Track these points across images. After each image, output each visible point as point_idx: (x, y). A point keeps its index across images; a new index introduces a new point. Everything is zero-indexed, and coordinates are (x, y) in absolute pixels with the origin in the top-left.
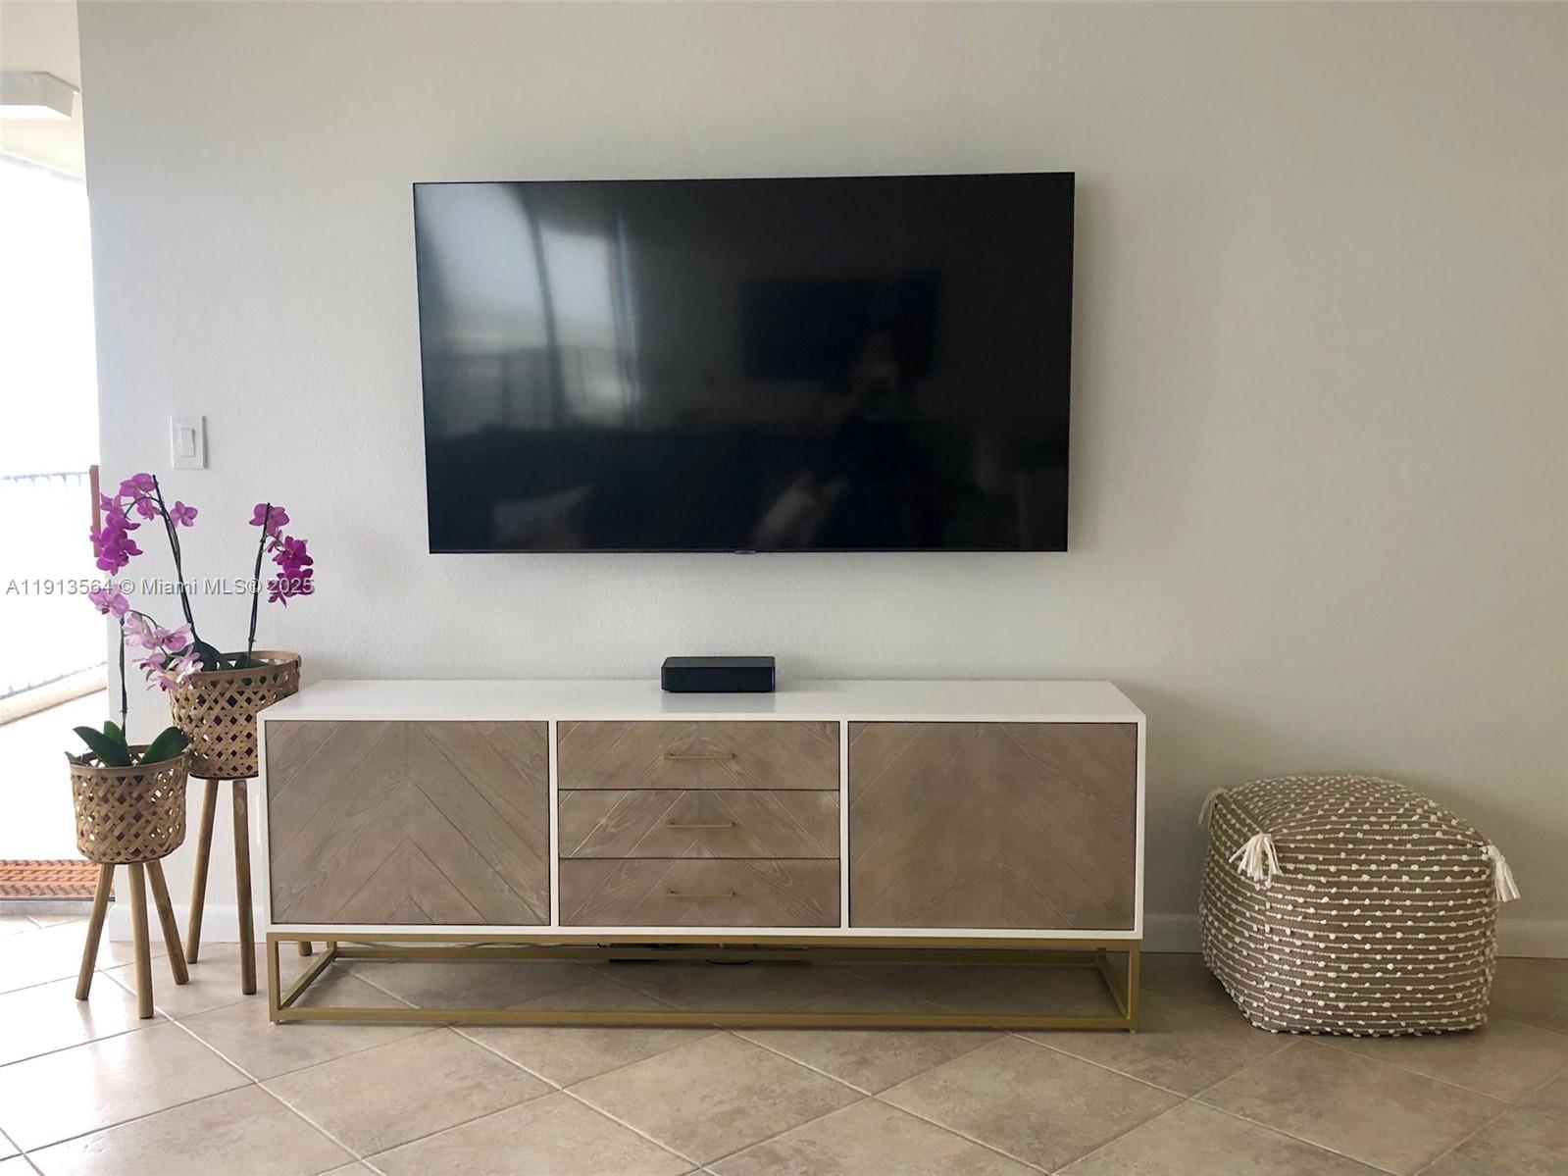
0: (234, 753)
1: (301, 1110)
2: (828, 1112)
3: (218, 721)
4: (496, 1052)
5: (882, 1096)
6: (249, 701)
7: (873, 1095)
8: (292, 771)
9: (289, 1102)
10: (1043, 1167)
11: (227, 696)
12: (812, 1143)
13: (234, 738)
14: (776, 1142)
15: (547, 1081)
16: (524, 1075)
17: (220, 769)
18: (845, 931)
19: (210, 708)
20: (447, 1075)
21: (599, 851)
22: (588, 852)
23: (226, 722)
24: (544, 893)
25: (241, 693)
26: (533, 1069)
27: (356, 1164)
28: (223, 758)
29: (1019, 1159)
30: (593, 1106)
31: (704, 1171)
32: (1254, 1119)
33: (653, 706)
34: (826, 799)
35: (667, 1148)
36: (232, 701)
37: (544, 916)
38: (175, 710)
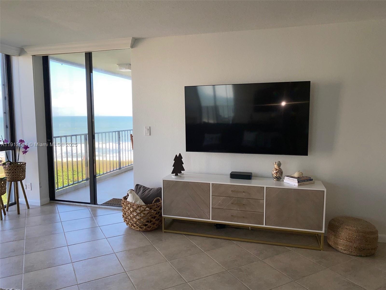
0: (16, 178)
1: (159, 251)
2: (253, 262)
3: (13, 173)
4: (194, 243)
5: (264, 261)
6: (18, 169)
7: (262, 260)
8: (167, 189)
9: (157, 249)
10: (293, 279)
11: (14, 169)
12: (249, 268)
13: (16, 175)
14: (242, 267)
15: (202, 250)
16: (198, 248)
17: (16, 180)
18: (264, 226)
19: (12, 171)
20: (185, 247)
21: (219, 207)
22: (217, 207)
23: (14, 173)
24: (209, 214)
25: (17, 168)
26: (200, 247)
27: (167, 262)
28: (14, 178)
29: (289, 277)
30: (209, 256)
31: (227, 271)
32: (340, 275)
33: (228, 182)
34: (261, 201)
35: (221, 266)
36: (15, 170)
37: (209, 218)
38: (5, 171)
